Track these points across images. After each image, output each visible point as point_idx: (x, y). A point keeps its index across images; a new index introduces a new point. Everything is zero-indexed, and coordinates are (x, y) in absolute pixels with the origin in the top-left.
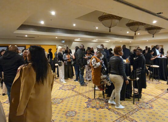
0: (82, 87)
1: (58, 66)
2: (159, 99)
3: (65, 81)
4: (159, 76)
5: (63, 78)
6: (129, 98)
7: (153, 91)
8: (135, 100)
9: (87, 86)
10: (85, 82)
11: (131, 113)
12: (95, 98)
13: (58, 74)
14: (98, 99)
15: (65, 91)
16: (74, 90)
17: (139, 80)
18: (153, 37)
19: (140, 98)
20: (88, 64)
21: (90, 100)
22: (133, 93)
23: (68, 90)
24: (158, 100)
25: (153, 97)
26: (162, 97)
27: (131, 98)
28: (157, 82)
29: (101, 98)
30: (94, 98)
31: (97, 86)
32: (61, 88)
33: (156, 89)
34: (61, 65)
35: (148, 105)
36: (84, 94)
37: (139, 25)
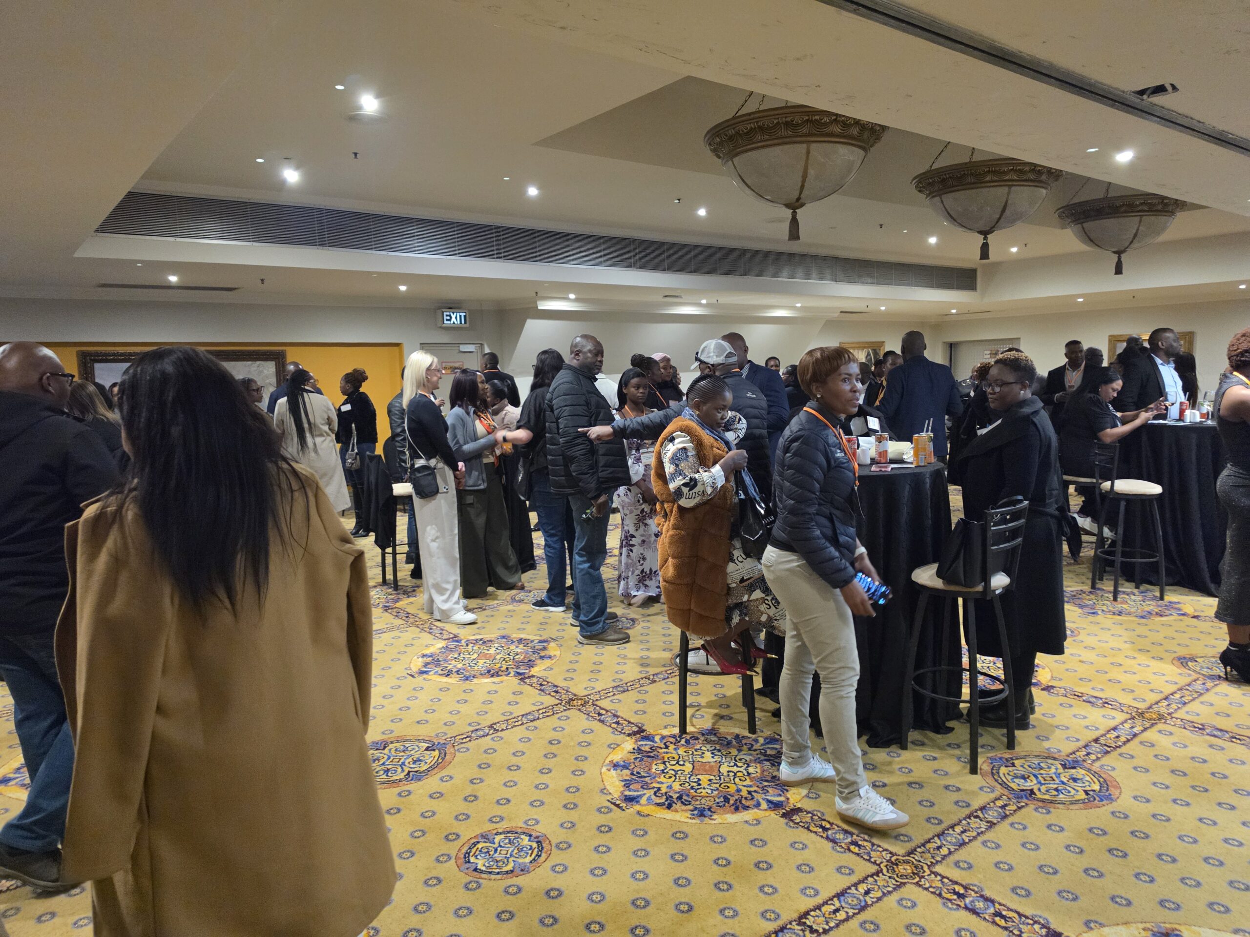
0: (590, 651)
1: (409, 498)
2: (1160, 726)
3: (468, 609)
4: (1160, 558)
5: (449, 587)
6: (940, 729)
7: (1116, 674)
8: (981, 741)
9: (626, 639)
10: (614, 616)
11: (953, 837)
12: (690, 729)
13: (414, 557)
14: (712, 736)
15: (468, 685)
16: (535, 671)
17: (1007, 589)
18: (1119, 270)
19: (1024, 725)
20: (635, 478)
21: (646, 745)
22: (966, 690)
23: (491, 673)
24: (1151, 735)
25: (1120, 717)
26: (1181, 714)
27: (951, 729)
28: (1151, 606)
29: (728, 729)
30: (676, 731)
31: (696, 642)
32: (433, 661)
33: (1142, 658)
34: (437, 492)
35: (1079, 773)
36: (605, 703)
37: (1010, 184)
